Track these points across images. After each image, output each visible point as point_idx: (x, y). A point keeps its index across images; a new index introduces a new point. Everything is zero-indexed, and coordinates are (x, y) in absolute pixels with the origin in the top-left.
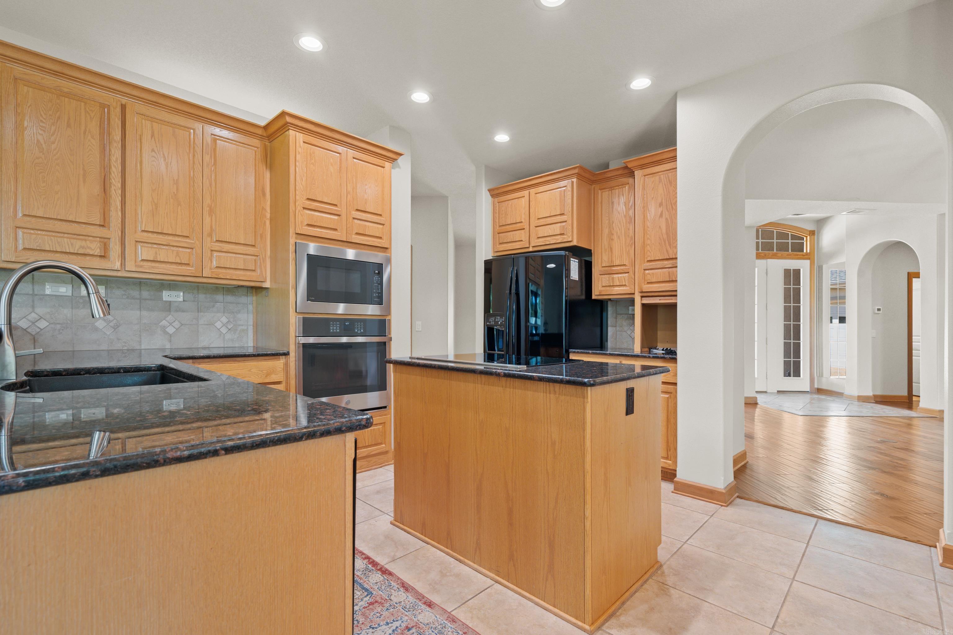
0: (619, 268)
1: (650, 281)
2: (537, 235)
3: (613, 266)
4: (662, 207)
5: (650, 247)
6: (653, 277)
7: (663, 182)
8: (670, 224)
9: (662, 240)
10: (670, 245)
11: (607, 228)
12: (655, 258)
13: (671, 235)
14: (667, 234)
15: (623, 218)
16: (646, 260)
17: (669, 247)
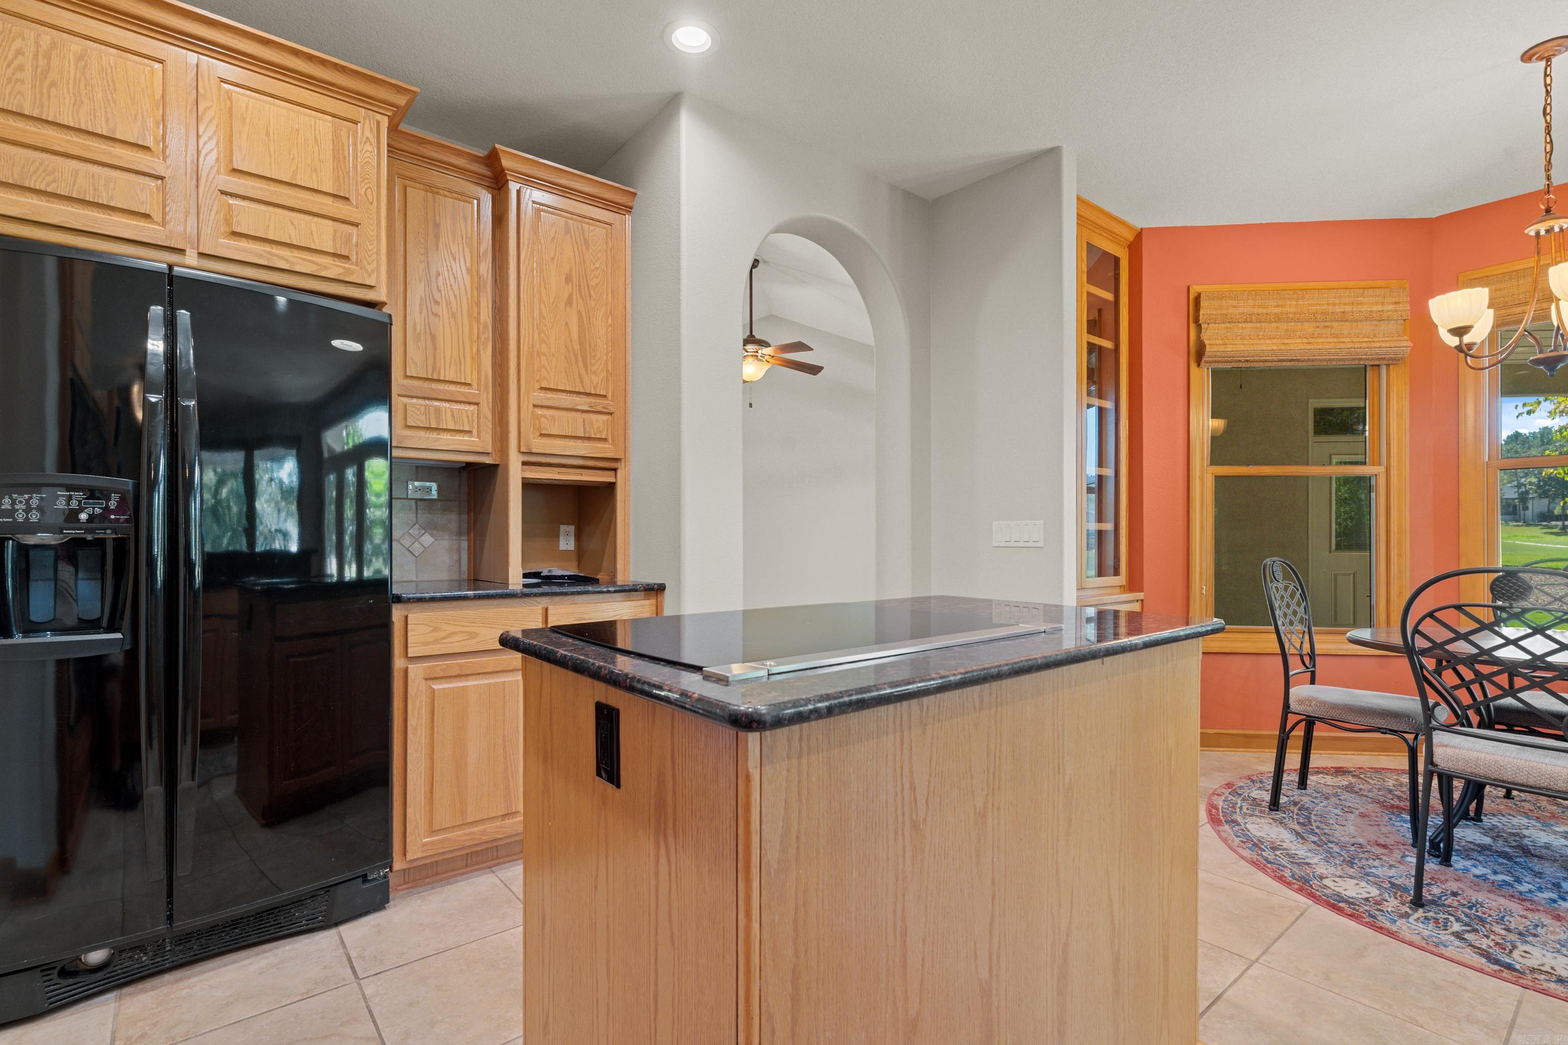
0: (452, 388)
1: (547, 433)
2: (228, 222)
3: (438, 381)
4: (570, 284)
5: (547, 359)
6: (554, 424)
7: (573, 235)
8: (586, 325)
9: (571, 353)
10: (585, 366)
11: (420, 282)
12: (557, 385)
13: (588, 347)
14: (581, 343)
15: (465, 275)
16: (537, 386)
17: (584, 370)
